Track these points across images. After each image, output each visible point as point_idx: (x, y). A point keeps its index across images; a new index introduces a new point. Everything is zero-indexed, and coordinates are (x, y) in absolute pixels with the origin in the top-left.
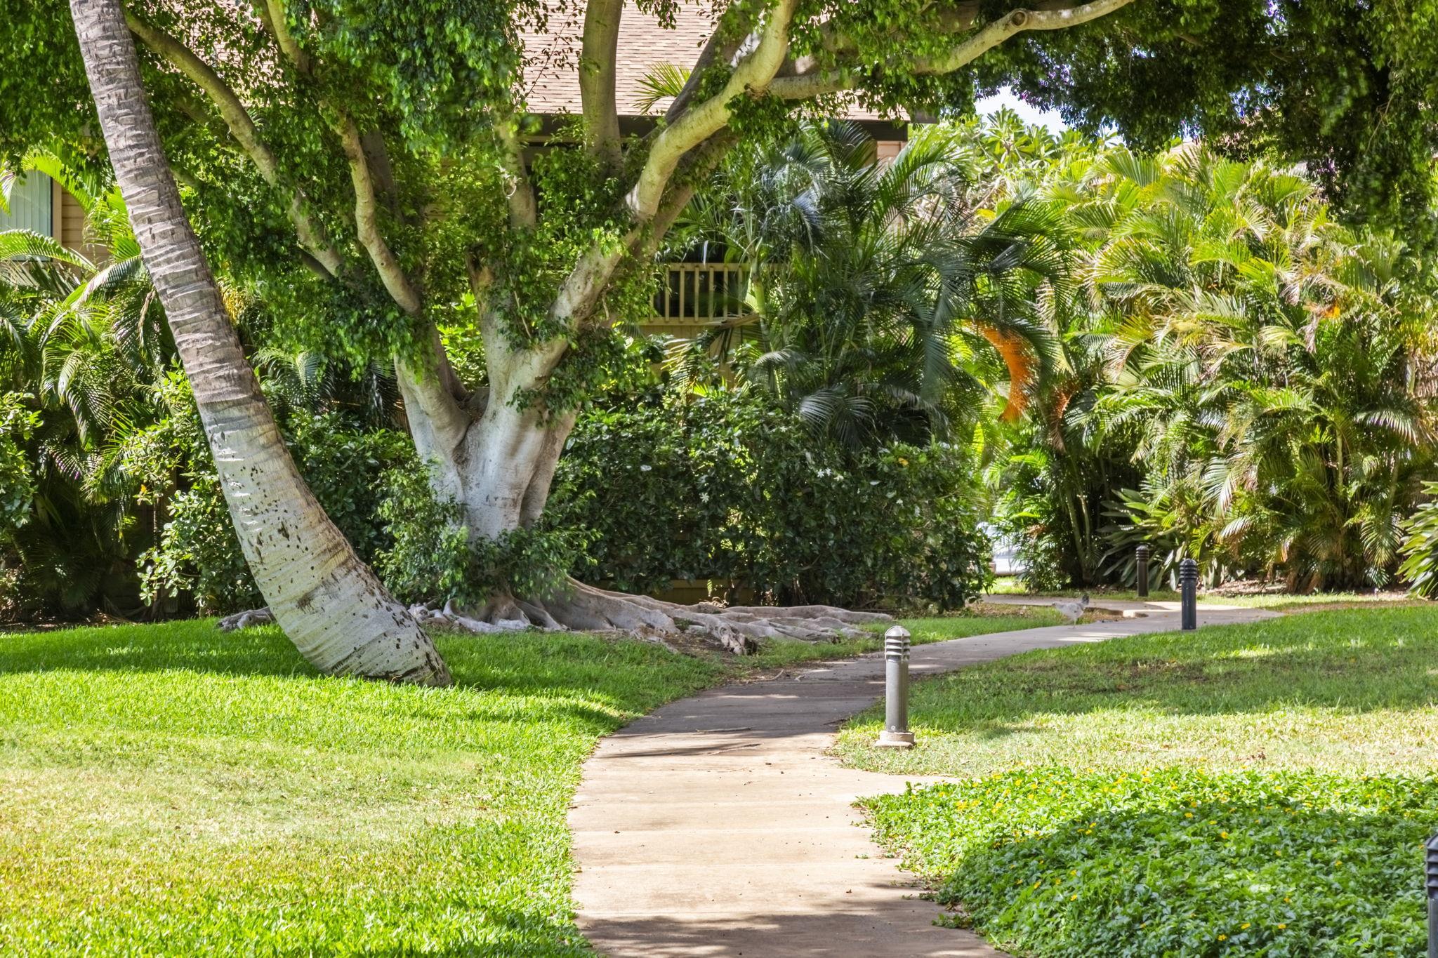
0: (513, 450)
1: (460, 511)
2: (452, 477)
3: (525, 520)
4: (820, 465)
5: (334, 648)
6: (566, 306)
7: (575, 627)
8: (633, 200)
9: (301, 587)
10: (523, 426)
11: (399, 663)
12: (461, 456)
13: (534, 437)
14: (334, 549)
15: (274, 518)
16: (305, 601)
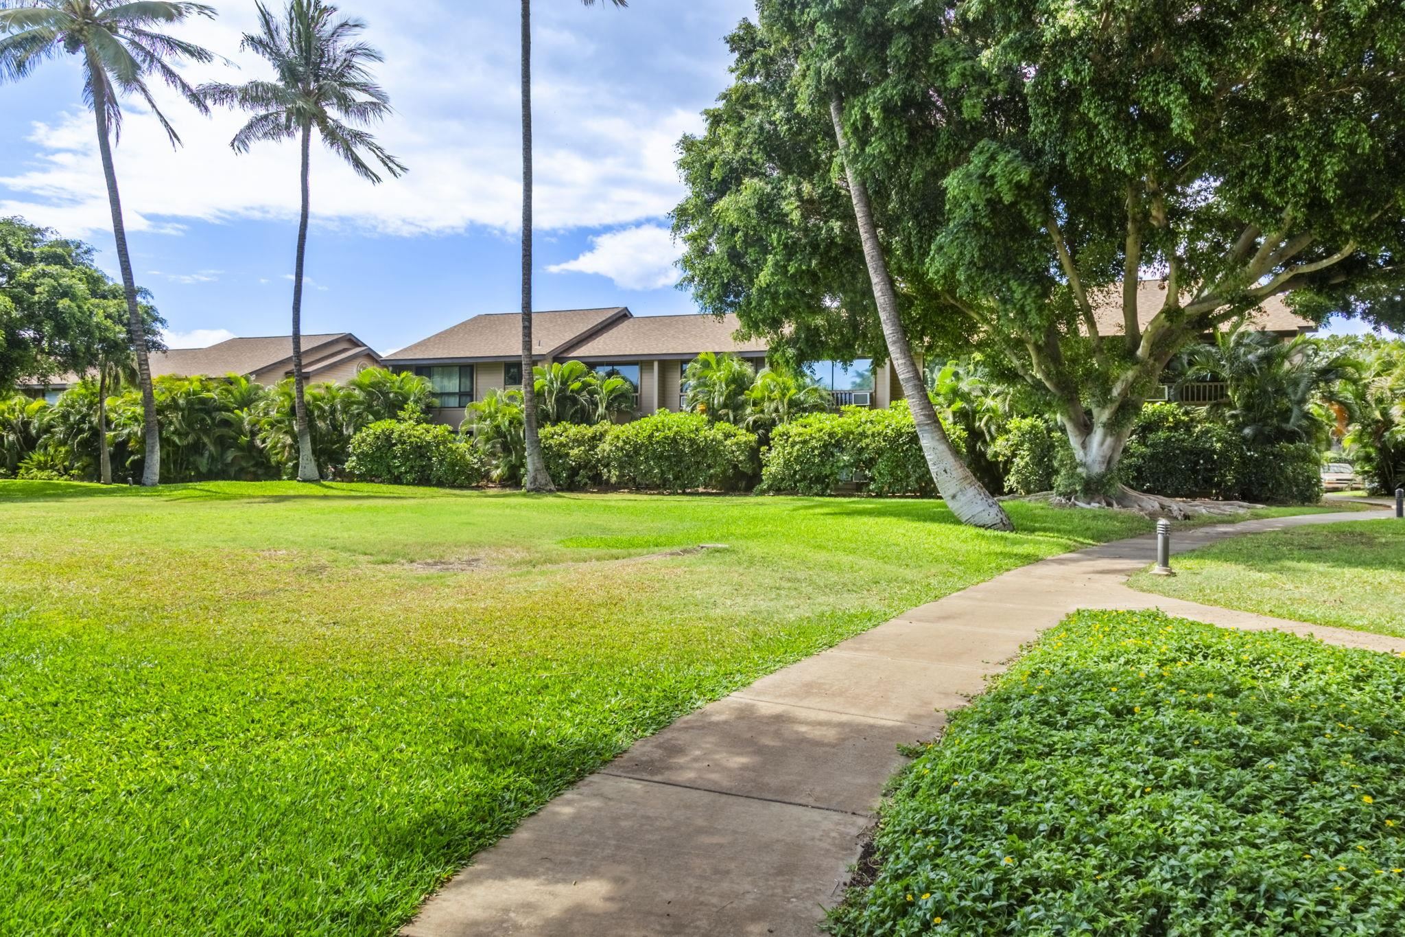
0: (1102, 444)
1: (1083, 465)
2: (1081, 453)
3: (1109, 468)
4: (1249, 450)
5: (965, 515)
6: (1115, 392)
7: (1124, 507)
8: (1140, 352)
9: (952, 492)
10: (1105, 436)
11: (989, 522)
12: (1084, 446)
13: (1109, 440)
14: (966, 478)
15: (942, 466)
16: (954, 497)
